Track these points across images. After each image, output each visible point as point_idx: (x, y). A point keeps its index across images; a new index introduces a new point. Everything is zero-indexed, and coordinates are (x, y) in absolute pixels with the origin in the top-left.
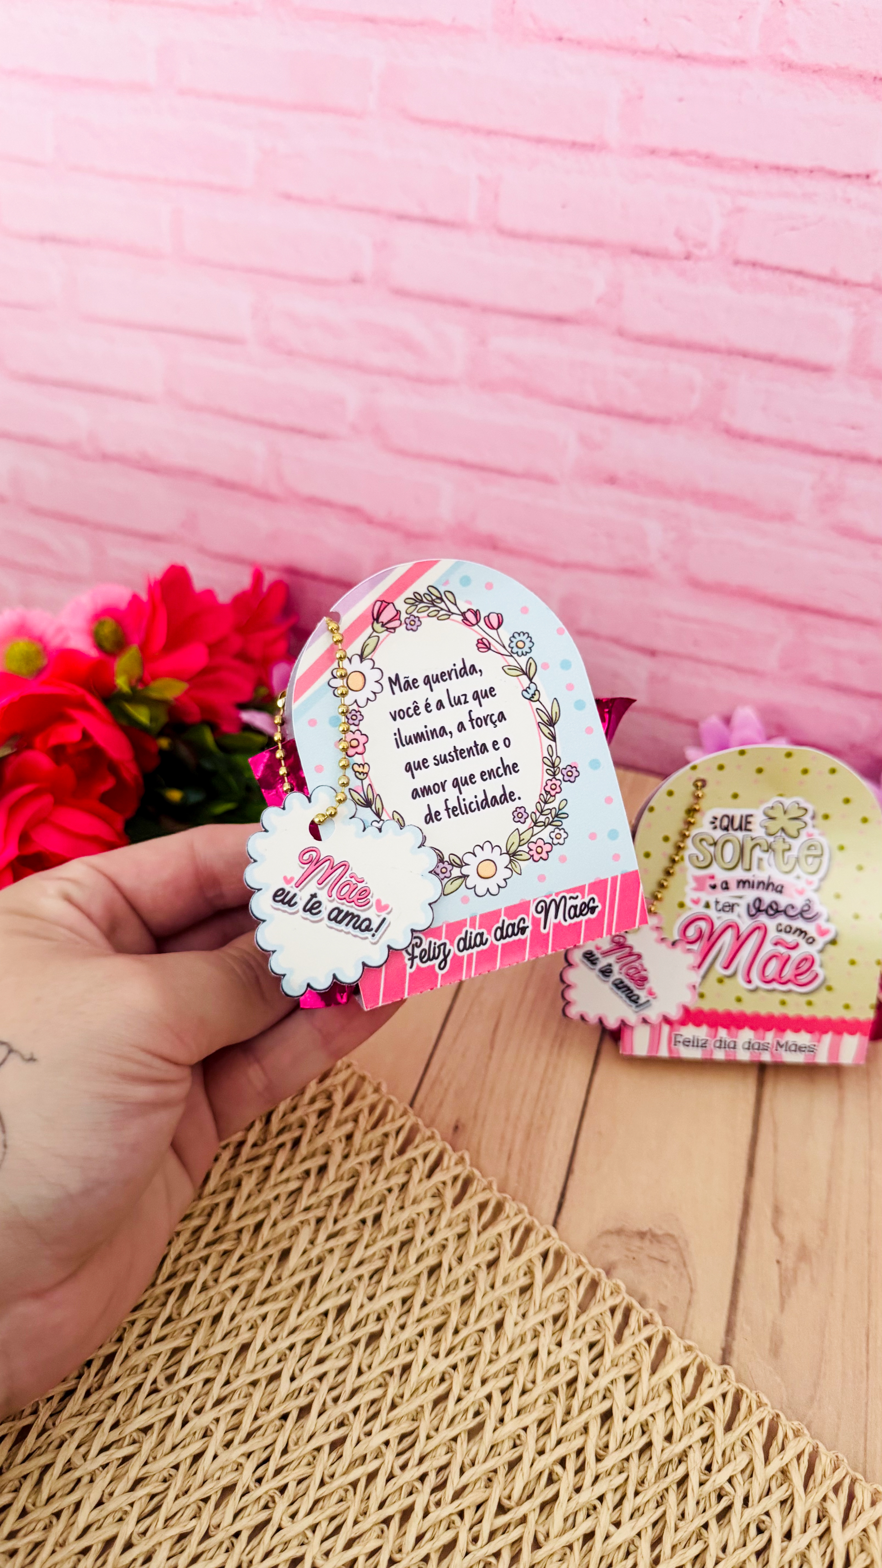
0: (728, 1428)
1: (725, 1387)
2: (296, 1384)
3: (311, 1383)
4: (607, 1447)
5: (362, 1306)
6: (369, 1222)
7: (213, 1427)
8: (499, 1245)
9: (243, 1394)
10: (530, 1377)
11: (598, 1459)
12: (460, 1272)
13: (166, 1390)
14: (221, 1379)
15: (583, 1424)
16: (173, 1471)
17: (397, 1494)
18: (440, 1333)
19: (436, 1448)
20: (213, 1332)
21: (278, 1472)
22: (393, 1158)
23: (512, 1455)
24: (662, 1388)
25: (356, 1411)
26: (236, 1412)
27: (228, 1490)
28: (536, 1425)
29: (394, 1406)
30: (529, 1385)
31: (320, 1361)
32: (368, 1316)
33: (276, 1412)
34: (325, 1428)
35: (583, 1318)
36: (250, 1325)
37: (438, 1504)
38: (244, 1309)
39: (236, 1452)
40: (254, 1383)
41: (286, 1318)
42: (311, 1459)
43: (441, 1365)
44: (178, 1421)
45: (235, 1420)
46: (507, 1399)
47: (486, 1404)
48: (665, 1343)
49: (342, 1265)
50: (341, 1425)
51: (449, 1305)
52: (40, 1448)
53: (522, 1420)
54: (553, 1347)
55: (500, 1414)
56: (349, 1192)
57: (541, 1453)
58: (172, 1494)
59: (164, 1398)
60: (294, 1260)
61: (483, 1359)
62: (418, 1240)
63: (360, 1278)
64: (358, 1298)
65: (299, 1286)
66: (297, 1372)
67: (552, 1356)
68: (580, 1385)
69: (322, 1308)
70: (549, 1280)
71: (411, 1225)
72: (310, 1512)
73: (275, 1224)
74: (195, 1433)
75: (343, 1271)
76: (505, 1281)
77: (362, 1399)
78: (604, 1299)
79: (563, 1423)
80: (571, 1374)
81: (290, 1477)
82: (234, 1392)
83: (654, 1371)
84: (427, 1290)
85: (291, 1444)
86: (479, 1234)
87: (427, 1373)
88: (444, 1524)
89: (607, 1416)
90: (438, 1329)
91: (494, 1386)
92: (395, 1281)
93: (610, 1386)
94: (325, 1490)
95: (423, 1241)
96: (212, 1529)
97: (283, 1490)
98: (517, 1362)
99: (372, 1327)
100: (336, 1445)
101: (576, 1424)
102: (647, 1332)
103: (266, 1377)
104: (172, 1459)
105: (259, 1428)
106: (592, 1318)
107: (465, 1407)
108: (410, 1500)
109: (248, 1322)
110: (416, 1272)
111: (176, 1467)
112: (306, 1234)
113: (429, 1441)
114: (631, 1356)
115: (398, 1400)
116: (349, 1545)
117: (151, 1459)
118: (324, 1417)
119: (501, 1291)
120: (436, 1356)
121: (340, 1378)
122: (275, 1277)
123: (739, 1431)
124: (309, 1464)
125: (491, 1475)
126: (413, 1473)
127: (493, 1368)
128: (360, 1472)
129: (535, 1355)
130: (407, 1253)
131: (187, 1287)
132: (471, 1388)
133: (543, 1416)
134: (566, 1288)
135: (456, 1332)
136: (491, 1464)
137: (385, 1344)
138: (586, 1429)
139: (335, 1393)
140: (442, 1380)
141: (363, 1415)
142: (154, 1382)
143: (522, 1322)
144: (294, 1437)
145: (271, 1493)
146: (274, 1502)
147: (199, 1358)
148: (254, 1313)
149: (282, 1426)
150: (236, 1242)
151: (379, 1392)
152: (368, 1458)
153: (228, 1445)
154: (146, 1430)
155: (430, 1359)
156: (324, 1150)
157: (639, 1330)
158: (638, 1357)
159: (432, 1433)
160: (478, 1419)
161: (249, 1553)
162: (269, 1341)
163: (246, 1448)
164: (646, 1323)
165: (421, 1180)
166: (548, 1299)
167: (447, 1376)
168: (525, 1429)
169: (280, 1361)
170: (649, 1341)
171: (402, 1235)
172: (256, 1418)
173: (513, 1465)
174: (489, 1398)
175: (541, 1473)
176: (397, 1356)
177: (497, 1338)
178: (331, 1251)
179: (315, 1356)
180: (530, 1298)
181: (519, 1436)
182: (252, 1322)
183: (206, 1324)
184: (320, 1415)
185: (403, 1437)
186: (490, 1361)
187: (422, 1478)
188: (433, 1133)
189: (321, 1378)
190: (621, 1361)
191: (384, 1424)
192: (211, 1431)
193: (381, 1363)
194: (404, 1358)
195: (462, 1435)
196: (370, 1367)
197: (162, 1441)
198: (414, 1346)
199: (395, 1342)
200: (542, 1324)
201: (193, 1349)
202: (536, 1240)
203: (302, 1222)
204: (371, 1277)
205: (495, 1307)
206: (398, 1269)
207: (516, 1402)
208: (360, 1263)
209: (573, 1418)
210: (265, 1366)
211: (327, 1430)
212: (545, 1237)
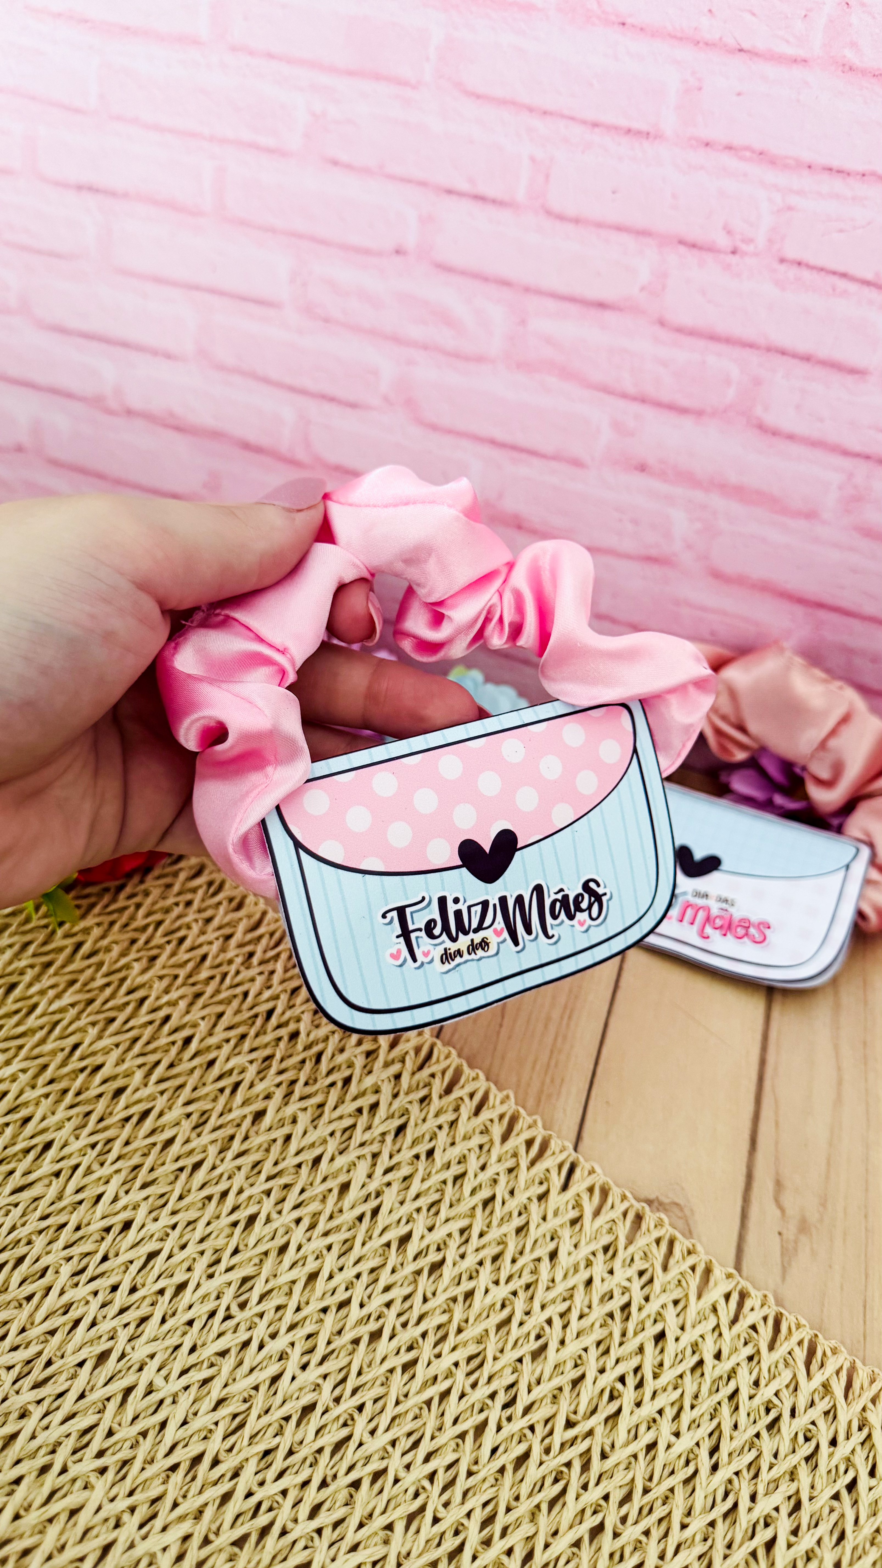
0: (771, 1347)
1: (765, 1311)
2: (365, 1311)
3: (379, 1309)
4: (661, 1365)
5: (422, 1237)
6: (423, 1157)
7: (289, 1350)
8: (547, 1179)
9: (314, 1320)
10: (586, 1302)
11: (656, 1376)
12: (513, 1205)
13: (240, 1316)
14: (292, 1306)
15: (638, 1345)
16: (253, 1392)
17: (469, 1412)
18: (498, 1263)
19: (503, 1368)
20: (281, 1262)
21: (354, 1392)
22: (441, 1097)
23: (576, 1374)
24: (708, 1311)
25: (424, 1335)
26: (309, 1336)
27: (308, 1409)
28: (595, 1346)
29: (460, 1331)
30: (586, 1310)
31: (387, 1289)
32: (428, 1247)
33: (348, 1336)
34: (395, 1352)
35: (631, 1249)
36: (315, 1256)
37: (509, 1419)
38: (309, 1240)
39: (313, 1374)
40: (325, 1310)
41: (351, 1249)
42: (385, 1380)
43: (501, 1292)
44: (255, 1345)
45: (309, 1344)
46: (565, 1323)
47: (547, 1327)
48: (708, 1271)
49: (400, 1198)
50: (410, 1348)
51: (505, 1235)
52: (120, 1371)
53: (581, 1342)
54: (606, 1275)
55: (560, 1337)
56: (401, 1129)
57: (602, 1371)
58: (254, 1413)
59: (238, 1324)
60: (354, 1193)
61: (541, 1286)
62: (470, 1174)
63: (418, 1210)
64: (419, 1229)
65: (360, 1218)
66: (366, 1299)
67: (606, 1283)
68: (634, 1309)
69: (385, 1239)
70: (597, 1213)
71: (463, 1159)
72: (387, 1430)
73: (332, 1159)
74: (271, 1357)
75: (402, 1203)
76: (556, 1213)
77: (429, 1324)
78: (648, 1231)
79: (621, 1344)
80: (625, 1299)
81: (366, 1396)
82: (306, 1318)
83: (699, 1297)
84: (483, 1220)
85: (365, 1366)
86: (528, 1169)
87: (489, 1300)
88: (516, 1439)
89: (660, 1337)
90: (495, 1259)
91: (553, 1311)
92: (453, 1212)
93: (661, 1310)
94: (401, 1409)
95: (476, 1176)
96: (295, 1445)
97: (360, 1408)
98: (573, 1289)
99: (434, 1257)
100: (408, 1366)
101: (632, 1345)
102: (691, 1261)
103: (335, 1304)
104: (252, 1380)
105: (333, 1352)
106: (639, 1248)
107: (527, 1331)
108: (482, 1416)
109: (314, 1252)
110: (471, 1204)
111: (256, 1388)
112: (363, 1168)
113: (496, 1361)
114: (677, 1283)
115: (463, 1324)
116: (427, 1459)
117: (230, 1381)
118: (395, 1341)
119: (553, 1223)
120: (497, 1283)
121: (407, 1305)
122: (336, 1209)
123: (781, 1350)
124: (382, 1385)
125: (556, 1392)
126: (483, 1391)
127: (551, 1295)
128: (433, 1391)
129: (589, 1282)
130: (462, 1185)
131: (252, 1219)
132: (532, 1312)
133: (600, 1338)
134: (614, 1221)
135: (514, 1261)
136: (557, 1381)
137: (448, 1272)
138: (641, 1350)
139: (403, 1319)
140: (503, 1306)
141: (431, 1339)
142: (228, 1309)
143: (575, 1253)
144: (367, 1361)
145: (350, 1411)
146: (353, 1419)
147: (269, 1286)
148: (319, 1243)
149: (354, 1350)
150: (296, 1176)
151: (444, 1318)
152: (439, 1379)
153: (304, 1367)
154: (223, 1354)
155: (491, 1286)
156: (374, 1089)
157: (684, 1258)
158: (684, 1283)
159: (498, 1355)
160: (541, 1342)
161: (332, 1468)
162: (336, 1270)
163: (323, 1369)
164: (689, 1253)
165: (469, 1118)
166: (597, 1231)
167: (507, 1302)
168: (586, 1350)
169: (347, 1289)
170: (693, 1269)
171: (455, 1170)
172: (329, 1343)
173: (576, 1382)
174: (549, 1322)
175: (602, 1391)
176: (459, 1284)
177: (553, 1267)
178: (389, 1184)
179: (381, 1284)
180: (581, 1229)
181: (580, 1357)
182: (318, 1252)
183: (273, 1254)
184: (391, 1338)
185: (470, 1359)
186: (548, 1288)
187: (492, 1396)
188: (477, 1074)
189: (388, 1305)
190: (668, 1287)
191: (452, 1346)
192: (287, 1354)
193: (445, 1291)
194: (466, 1286)
195: (527, 1355)
196: (434, 1294)
197: (240, 1363)
198: (474, 1274)
199: (456, 1271)
200: (594, 1254)
201: (263, 1277)
202: (582, 1175)
203: (359, 1158)
204: (429, 1210)
205: (548, 1238)
206: (454, 1202)
207: (575, 1325)
208: (417, 1196)
209: (628, 1339)
210: (333, 1294)
211: (398, 1353)
212: (590, 1173)
